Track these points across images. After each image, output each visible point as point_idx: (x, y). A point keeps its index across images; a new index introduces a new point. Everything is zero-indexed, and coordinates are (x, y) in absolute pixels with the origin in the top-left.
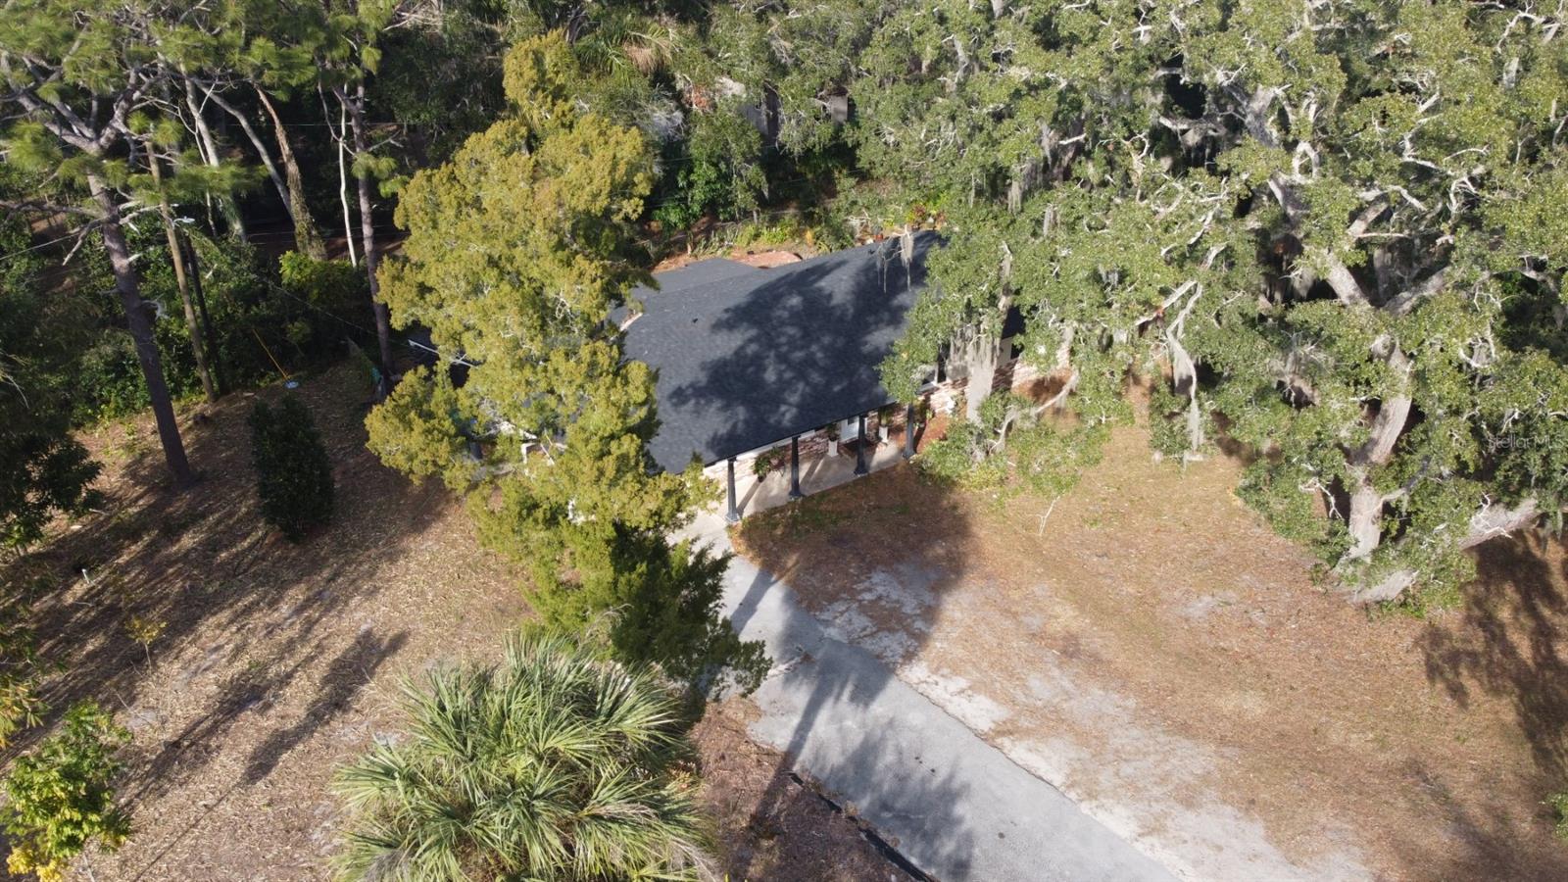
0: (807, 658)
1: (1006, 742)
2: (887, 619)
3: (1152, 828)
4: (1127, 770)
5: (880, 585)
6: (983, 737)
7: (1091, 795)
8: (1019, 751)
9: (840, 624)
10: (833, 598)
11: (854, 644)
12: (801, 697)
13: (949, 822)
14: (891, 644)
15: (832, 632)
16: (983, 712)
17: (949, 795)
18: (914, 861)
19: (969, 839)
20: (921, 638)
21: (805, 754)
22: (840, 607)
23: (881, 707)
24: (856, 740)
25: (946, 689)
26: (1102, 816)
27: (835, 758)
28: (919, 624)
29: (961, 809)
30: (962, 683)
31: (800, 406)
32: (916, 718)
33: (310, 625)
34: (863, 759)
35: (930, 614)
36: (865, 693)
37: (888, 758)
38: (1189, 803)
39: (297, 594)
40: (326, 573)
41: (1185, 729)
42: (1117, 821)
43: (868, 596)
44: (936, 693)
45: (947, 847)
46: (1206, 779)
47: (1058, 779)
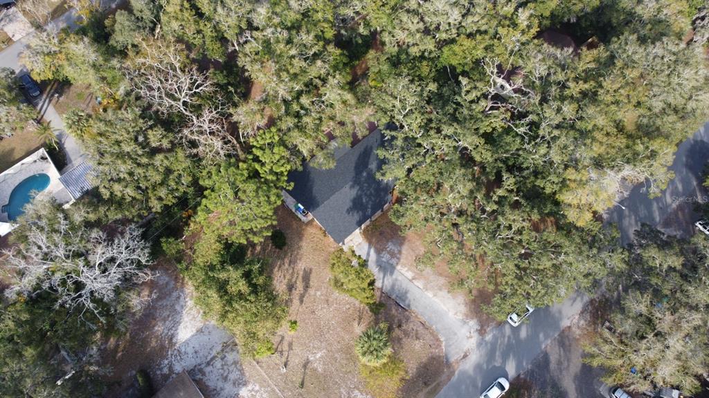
0: (381, 267)
1: (414, 281)
2: (393, 255)
3: (435, 295)
4: (432, 284)
5: (390, 246)
6: (410, 281)
7: (427, 290)
8: (416, 282)
9: (386, 257)
10: (383, 251)
11: (388, 262)
12: (381, 276)
13: (407, 298)
14: (394, 261)
15: (384, 259)
16: (410, 275)
17: (406, 293)
18: (402, 306)
19: (410, 301)
20: (399, 259)
21: (384, 288)
22: (384, 253)
23: (394, 277)
24: (391, 283)
25: (404, 271)
26: (428, 294)
27: (389, 288)
28: (398, 256)
29: (408, 295)
30: (406, 269)
31: (371, 208)
32: (400, 278)
33: (293, 268)
34: (393, 287)
35: (400, 252)
36: (392, 273)
37: (397, 287)
38: (440, 290)
39: (287, 261)
40: (289, 254)
41: (441, 275)
42: (430, 294)
43: (388, 249)
44: (403, 272)
45: (407, 302)
46: (443, 285)
47: (421, 287)
